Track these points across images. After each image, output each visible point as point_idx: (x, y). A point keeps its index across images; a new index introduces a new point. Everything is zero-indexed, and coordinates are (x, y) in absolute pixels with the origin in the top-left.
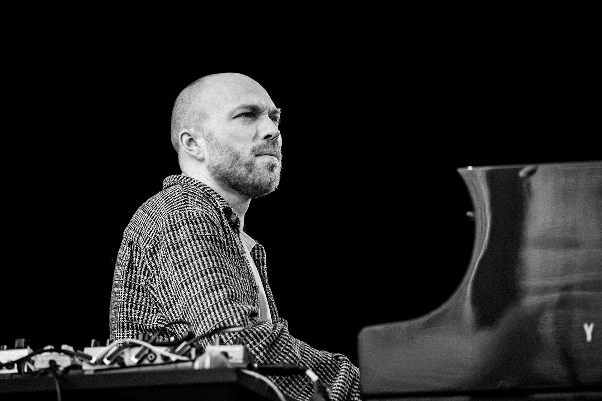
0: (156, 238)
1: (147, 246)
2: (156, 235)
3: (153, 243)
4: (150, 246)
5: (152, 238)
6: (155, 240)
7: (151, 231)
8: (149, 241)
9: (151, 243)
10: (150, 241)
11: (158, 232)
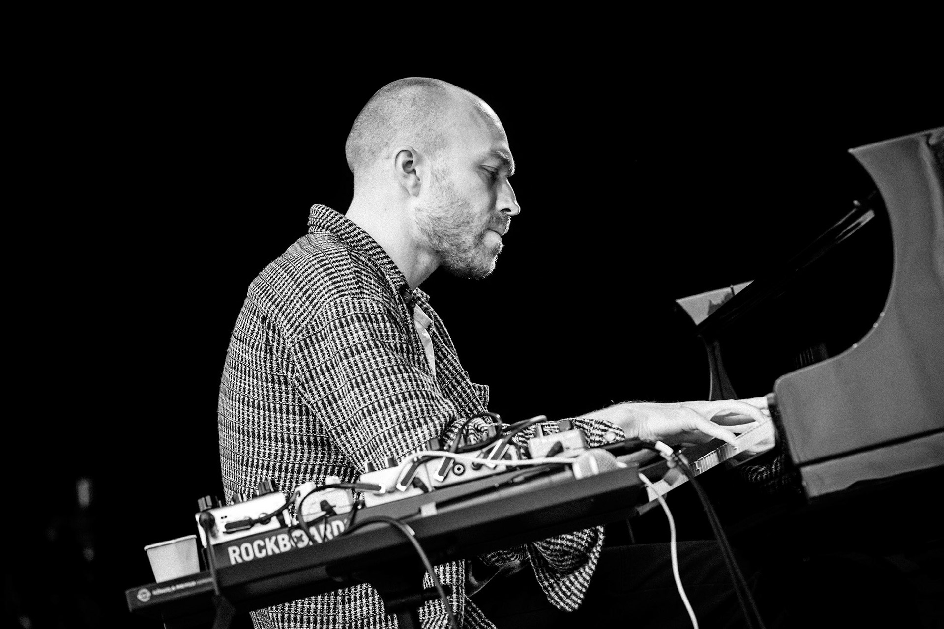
0: (309, 327)
1: (295, 335)
2: (310, 322)
3: (305, 332)
4: (300, 336)
5: (303, 325)
6: (308, 329)
7: (302, 314)
8: (298, 327)
9: (301, 331)
10: (300, 328)
11: (314, 319)
